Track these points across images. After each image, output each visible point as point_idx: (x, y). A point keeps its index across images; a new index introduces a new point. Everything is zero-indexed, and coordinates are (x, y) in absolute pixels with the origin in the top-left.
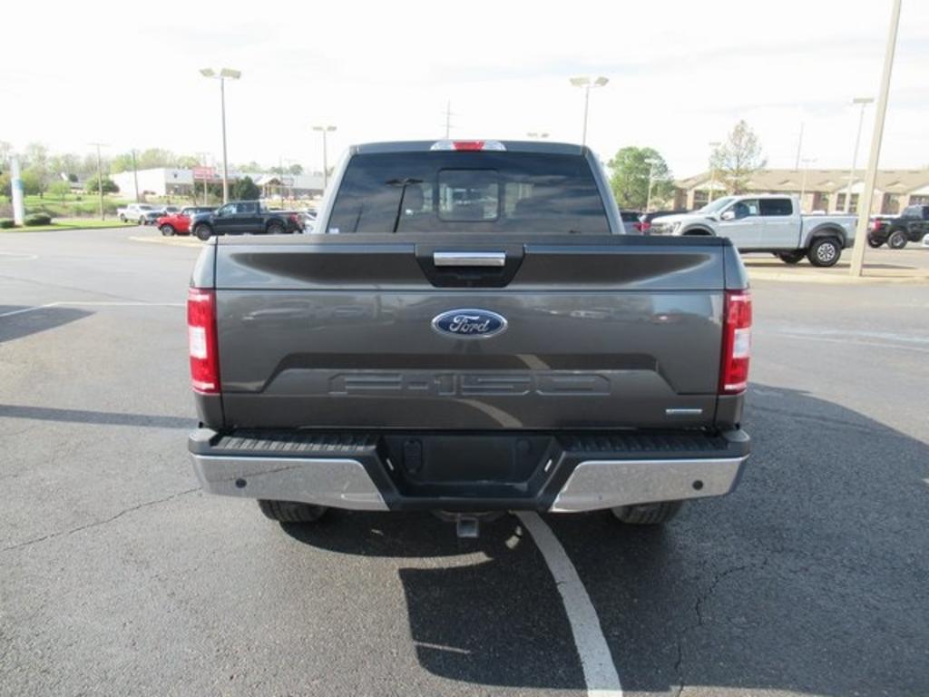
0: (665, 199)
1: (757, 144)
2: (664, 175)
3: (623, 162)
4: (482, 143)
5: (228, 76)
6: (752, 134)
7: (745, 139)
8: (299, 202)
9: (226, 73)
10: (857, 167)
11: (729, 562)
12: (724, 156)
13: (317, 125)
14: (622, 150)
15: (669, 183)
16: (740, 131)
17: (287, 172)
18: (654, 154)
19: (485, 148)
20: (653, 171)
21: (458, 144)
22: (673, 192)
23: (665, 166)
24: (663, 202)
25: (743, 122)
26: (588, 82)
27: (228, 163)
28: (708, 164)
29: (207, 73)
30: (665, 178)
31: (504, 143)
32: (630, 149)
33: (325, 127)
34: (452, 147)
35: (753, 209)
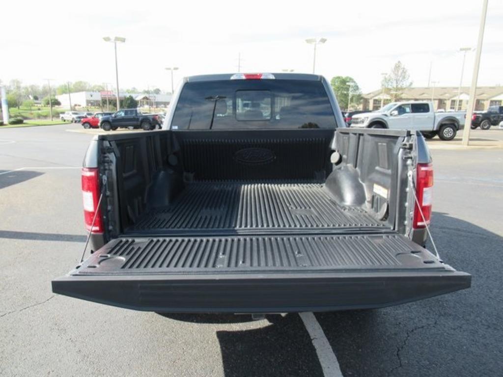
0: (358, 104)
1: (407, 73)
2: (357, 91)
3: (335, 85)
4: (261, 75)
5: (118, 40)
6: (404, 68)
7: (401, 71)
8: (159, 109)
9: (117, 39)
10: (462, 86)
11: (414, 323)
12: (389, 80)
13: (168, 67)
14: (334, 78)
15: (359, 95)
16: (398, 67)
17: (152, 93)
18: (351, 80)
19: (262, 77)
20: (351, 89)
21: (247, 75)
22: (362, 100)
23: (357, 86)
24: (356, 106)
25: (399, 62)
26: (316, 41)
27: (119, 89)
28: (381, 85)
29: (107, 39)
30: (357, 93)
31: (274, 74)
32: (339, 78)
33: (172, 68)
34: (244, 78)
35: (408, 110)
